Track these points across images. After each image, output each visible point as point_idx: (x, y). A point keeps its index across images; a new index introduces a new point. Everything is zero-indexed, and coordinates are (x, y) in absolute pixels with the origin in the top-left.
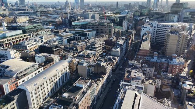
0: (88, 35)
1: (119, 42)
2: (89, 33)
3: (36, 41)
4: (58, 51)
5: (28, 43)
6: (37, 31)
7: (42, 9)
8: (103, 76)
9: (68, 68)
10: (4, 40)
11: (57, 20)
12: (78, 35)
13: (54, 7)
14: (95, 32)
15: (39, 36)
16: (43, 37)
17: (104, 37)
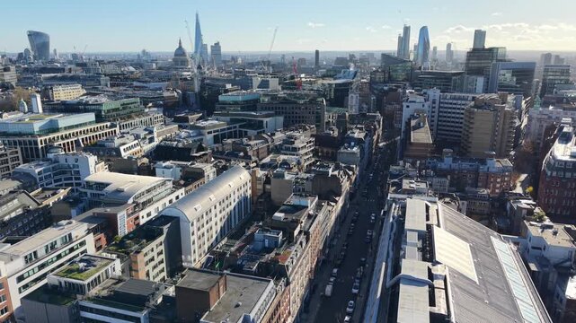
0: (265, 125)
1: (354, 133)
2: (268, 119)
3: (137, 137)
4: (205, 158)
5: (121, 141)
6: (130, 117)
8: (337, 199)
9: (249, 185)
11: (166, 94)
12: (240, 127)
14: (281, 119)
15: (144, 127)
16: (155, 129)
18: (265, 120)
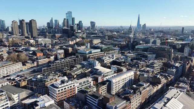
0: (148, 57)
1: (175, 64)
2: (149, 55)
3: (109, 57)
4: (125, 66)
5: (105, 58)
6: (109, 51)
7: (109, 34)
8: (158, 85)
9: (133, 76)
10: (91, 55)
11: (122, 43)
12: (140, 56)
13: (118, 32)
14: (154, 55)
15: (112, 54)
16: (114, 55)
17: (163, 60)
18: (148, 55)
